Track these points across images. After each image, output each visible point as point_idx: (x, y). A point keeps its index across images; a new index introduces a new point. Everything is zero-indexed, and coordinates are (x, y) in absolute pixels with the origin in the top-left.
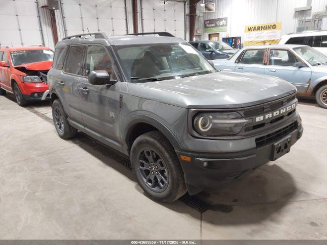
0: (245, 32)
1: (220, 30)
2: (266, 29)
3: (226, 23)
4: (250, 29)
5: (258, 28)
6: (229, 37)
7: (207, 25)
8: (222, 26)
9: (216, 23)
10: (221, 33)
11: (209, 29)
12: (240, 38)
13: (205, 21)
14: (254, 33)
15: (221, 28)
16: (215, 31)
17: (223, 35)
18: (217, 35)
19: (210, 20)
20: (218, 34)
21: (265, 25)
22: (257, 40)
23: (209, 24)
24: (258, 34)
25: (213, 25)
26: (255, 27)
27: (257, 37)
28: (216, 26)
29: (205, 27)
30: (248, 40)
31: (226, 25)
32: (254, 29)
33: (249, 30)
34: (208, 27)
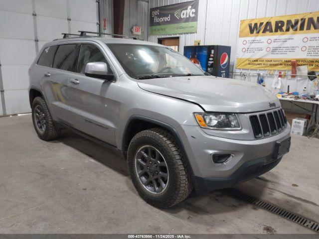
0: (241, 35)
1: (180, 31)
2: (302, 28)
3: (196, 13)
4: (254, 29)
5: (279, 26)
6: (202, 44)
7: (156, 20)
8: (187, 20)
9: (172, 15)
10: (182, 38)
11: (158, 27)
12: (227, 49)
13: (152, 10)
14: (265, 40)
15: (184, 25)
16: (170, 31)
17: (188, 40)
18: (175, 40)
19: (161, 8)
20: (178, 38)
21: (299, 18)
22: (271, 57)
23: (159, 16)
24: (275, 40)
25: (167, 19)
26: (268, 24)
27: (274, 50)
28: (174, 20)
29: (152, 23)
30: (247, 56)
31: (195, 19)
32: (267, 28)
33: (252, 31)
34: (158, 24)
